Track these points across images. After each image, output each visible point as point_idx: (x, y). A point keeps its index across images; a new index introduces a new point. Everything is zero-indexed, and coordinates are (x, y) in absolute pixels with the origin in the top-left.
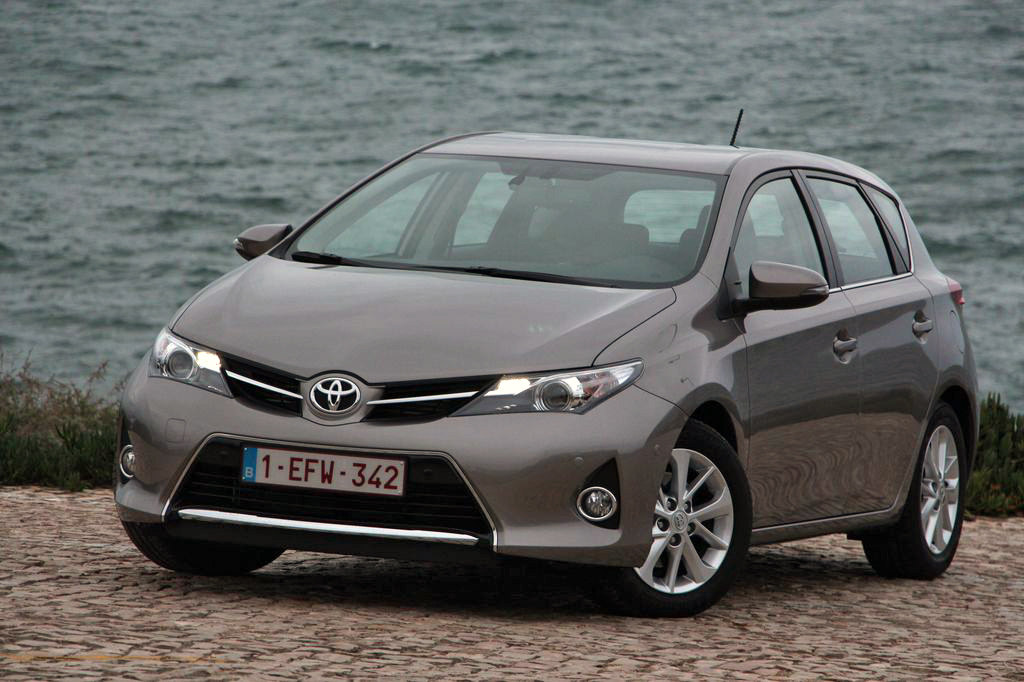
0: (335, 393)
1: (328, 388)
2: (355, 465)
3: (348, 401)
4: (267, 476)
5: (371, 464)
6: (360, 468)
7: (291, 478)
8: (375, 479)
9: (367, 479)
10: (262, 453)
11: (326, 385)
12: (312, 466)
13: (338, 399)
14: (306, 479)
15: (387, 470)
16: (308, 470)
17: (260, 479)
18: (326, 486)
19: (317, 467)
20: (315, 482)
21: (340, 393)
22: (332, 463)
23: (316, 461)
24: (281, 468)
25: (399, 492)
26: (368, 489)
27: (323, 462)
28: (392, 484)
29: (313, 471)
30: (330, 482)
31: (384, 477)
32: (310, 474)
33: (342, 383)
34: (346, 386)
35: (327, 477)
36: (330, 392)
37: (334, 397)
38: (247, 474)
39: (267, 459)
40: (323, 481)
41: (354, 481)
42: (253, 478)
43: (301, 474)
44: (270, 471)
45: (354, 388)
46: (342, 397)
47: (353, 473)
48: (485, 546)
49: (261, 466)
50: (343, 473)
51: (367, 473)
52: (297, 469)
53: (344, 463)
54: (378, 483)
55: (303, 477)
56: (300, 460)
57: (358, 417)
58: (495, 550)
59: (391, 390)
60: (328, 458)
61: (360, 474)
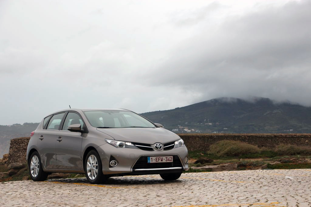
3: (161, 147)
5: (168, 157)
7: (156, 161)
10: (151, 158)
16: (159, 160)
17: (151, 162)
18: (162, 162)
20: (160, 161)
21: (159, 146)
25: (172, 161)
26: (168, 161)
31: (170, 159)
34: (160, 145)
35: (162, 160)
36: (158, 146)
37: (159, 147)
39: (152, 158)
43: (158, 160)
44: (152, 160)
45: (161, 145)
48: (183, 168)
49: (151, 160)
51: (168, 159)
53: (164, 158)
57: (163, 150)
59: (165, 145)
60: (162, 157)
61: (167, 159)
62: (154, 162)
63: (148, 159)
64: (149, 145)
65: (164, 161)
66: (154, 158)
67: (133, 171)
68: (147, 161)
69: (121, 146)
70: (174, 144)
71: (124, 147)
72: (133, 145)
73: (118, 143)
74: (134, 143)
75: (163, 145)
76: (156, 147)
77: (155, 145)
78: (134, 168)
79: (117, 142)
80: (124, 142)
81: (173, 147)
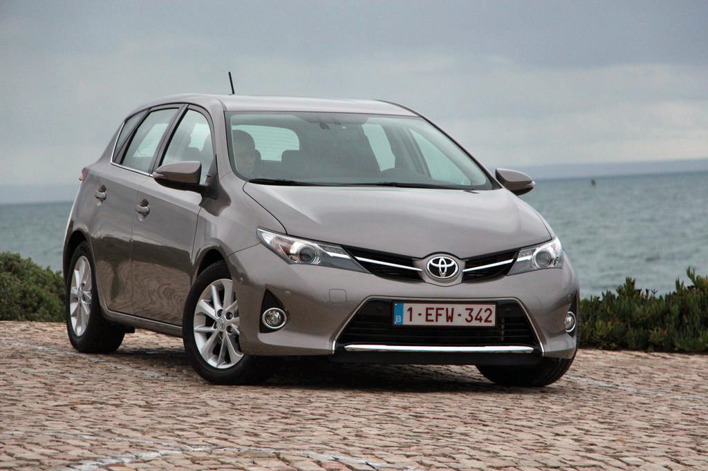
0: (443, 266)
1: (438, 263)
2: (467, 309)
3: (451, 270)
4: (411, 320)
5: (476, 308)
6: (469, 311)
7: (427, 320)
8: (478, 317)
9: (474, 317)
10: (406, 306)
11: (436, 261)
12: (440, 312)
13: (446, 270)
14: (437, 320)
15: (486, 311)
16: (438, 315)
17: (406, 322)
18: (450, 324)
19: (443, 313)
20: (442, 321)
21: (446, 266)
22: (453, 309)
23: (443, 309)
24: (420, 314)
25: (493, 324)
26: (475, 323)
27: (447, 309)
28: (489, 319)
29: (441, 315)
30: (452, 321)
31: (484, 315)
32: (439, 317)
33: (446, 260)
34: (449, 262)
35: (450, 318)
36: (440, 266)
37: (443, 269)
38: (397, 320)
39: (410, 310)
40: (448, 321)
41: (466, 320)
42: (402, 322)
43: (433, 317)
46: (448, 268)
47: (466, 314)
49: (406, 314)
50: (460, 315)
51: (474, 314)
52: (431, 315)
53: (460, 309)
54: (480, 320)
55: (435, 319)
56: (433, 309)
58: (543, 355)
60: (450, 307)
61: (470, 315)
62: (419, 321)
63: (396, 310)
64: (409, 260)
65: (459, 322)
66: (419, 308)
67: (340, 350)
68: (391, 318)
69: (305, 256)
70: (510, 261)
71: (317, 261)
72: (347, 257)
73: (297, 246)
74: (353, 251)
75: (463, 264)
76: (434, 270)
77: (431, 262)
78: (344, 339)
79: (292, 243)
80: (316, 245)
81: (504, 270)
